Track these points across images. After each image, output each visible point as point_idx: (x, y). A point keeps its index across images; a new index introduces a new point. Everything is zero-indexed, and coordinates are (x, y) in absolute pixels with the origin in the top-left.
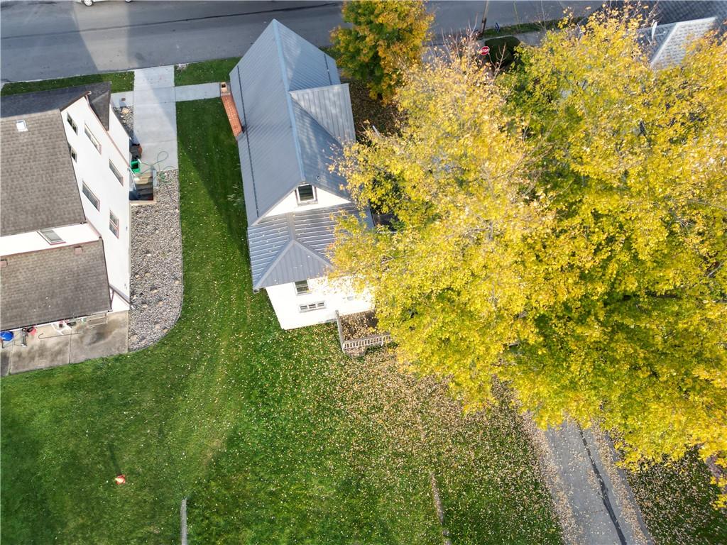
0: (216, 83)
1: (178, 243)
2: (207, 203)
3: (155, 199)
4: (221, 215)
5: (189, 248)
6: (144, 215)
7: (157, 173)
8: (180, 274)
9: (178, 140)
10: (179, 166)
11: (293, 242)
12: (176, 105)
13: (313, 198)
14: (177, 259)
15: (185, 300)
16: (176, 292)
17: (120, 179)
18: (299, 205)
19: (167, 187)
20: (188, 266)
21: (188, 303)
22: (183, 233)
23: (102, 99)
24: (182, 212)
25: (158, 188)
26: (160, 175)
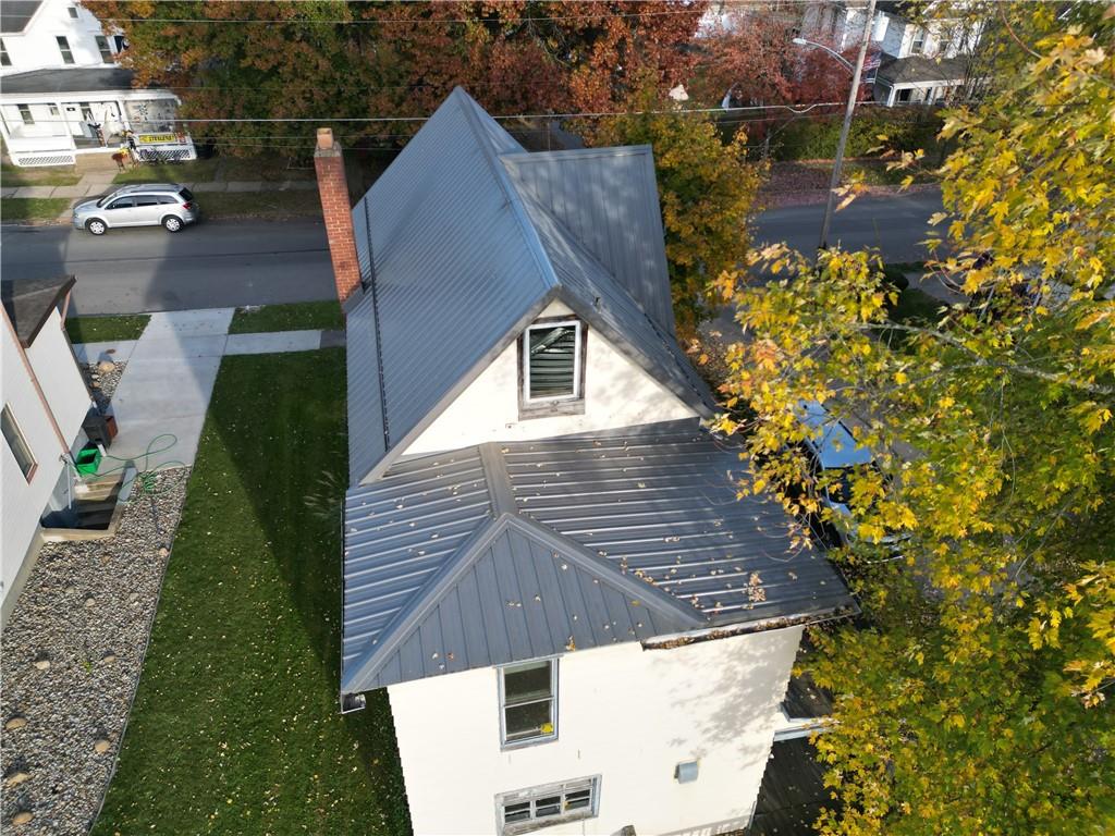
0: (315, 331)
1: (140, 631)
2: (248, 533)
3: (112, 528)
4: (279, 563)
5: (169, 642)
6: (69, 563)
7: (138, 474)
8: (118, 721)
9: (207, 415)
10: (198, 460)
11: (504, 520)
12: (222, 361)
13: (570, 389)
14: (125, 678)
15: (108, 810)
16: (89, 781)
17: (27, 467)
18: (526, 413)
19: (153, 502)
20: (152, 693)
21: (117, 817)
22: (161, 605)
23: (39, 295)
24: (175, 555)
25: (128, 504)
26: (144, 479)
